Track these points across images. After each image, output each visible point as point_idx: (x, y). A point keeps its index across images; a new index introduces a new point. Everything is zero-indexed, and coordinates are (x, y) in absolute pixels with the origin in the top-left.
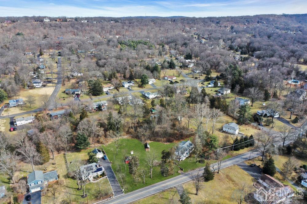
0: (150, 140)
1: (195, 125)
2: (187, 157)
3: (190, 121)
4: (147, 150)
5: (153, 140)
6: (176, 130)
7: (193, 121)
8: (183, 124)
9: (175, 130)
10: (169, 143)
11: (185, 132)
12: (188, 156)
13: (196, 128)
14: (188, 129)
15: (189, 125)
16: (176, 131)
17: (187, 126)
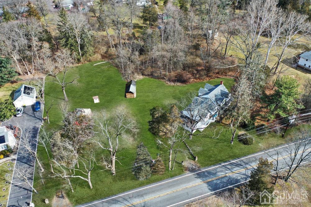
0: (143, 75)
1: (241, 49)
2: (212, 124)
3: (232, 39)
4: (128, 95)
5: (148, 75)
6: (199, 56)
7: (237, 41)
8: (216, 46)
9: (197, 56)
10: (179, 84)
11: (216, 64)
12: (214, 121)
13: (242, 56)
14: (223, 58)
15: (228, 48)
16: (198, 60)
17: (224, 50)
